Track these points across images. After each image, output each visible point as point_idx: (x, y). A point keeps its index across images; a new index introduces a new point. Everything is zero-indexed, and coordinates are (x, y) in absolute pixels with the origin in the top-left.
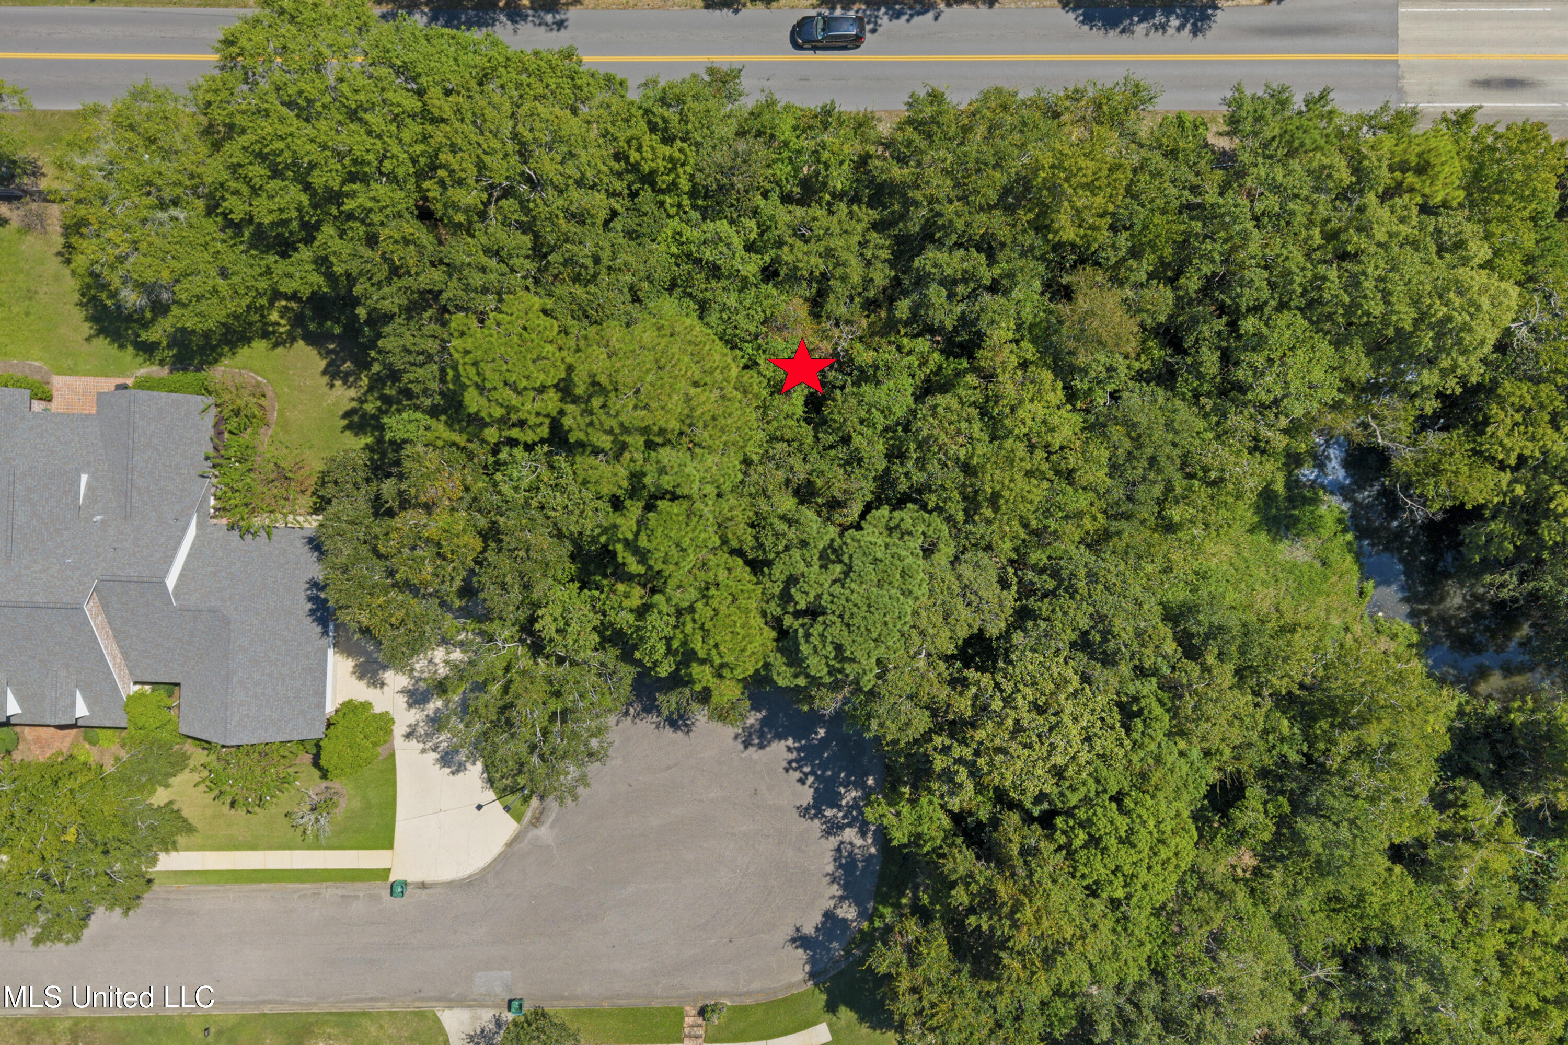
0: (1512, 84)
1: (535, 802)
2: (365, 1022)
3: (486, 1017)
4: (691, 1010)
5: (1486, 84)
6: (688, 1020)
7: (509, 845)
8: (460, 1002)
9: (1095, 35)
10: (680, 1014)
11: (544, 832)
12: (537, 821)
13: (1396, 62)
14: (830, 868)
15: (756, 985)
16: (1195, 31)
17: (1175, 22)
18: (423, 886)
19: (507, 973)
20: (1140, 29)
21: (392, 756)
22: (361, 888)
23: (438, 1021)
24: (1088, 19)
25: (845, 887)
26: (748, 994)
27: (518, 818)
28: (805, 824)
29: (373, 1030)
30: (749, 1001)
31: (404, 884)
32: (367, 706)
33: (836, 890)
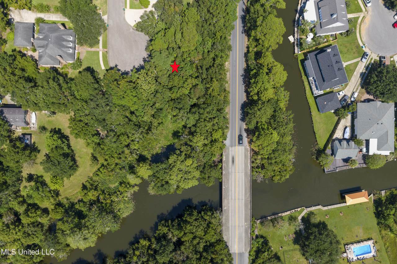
0: (233, 162)
1: (136, 29)
2: (106, 5)
3: (106, 21)
4: (107, 50)
5: (233, 158)
6: (105, 50)
7: (130, 25)
8: (108, 18)
9: (240, 106)
10: (106, 49)
11: (132, 30)
12: (133, 29)
13: (236, 146)
14: (127, 70)
15: (110, 59)
16: (240, 119)
17: (242, 116)
18: (124, 13)
19: (112, 24)
20: (241, 112)
21: (142, 8)
22: (124, 4)
23: (106, 15)
24: (242, 105)
25: (124, 73)
26: (109, 59)
27: (134, 26)
28: (132, 67)
29: (104, 6)
30: (108, 58)
31: (124, 10)
32: (149, 4)
33: (123, 71)
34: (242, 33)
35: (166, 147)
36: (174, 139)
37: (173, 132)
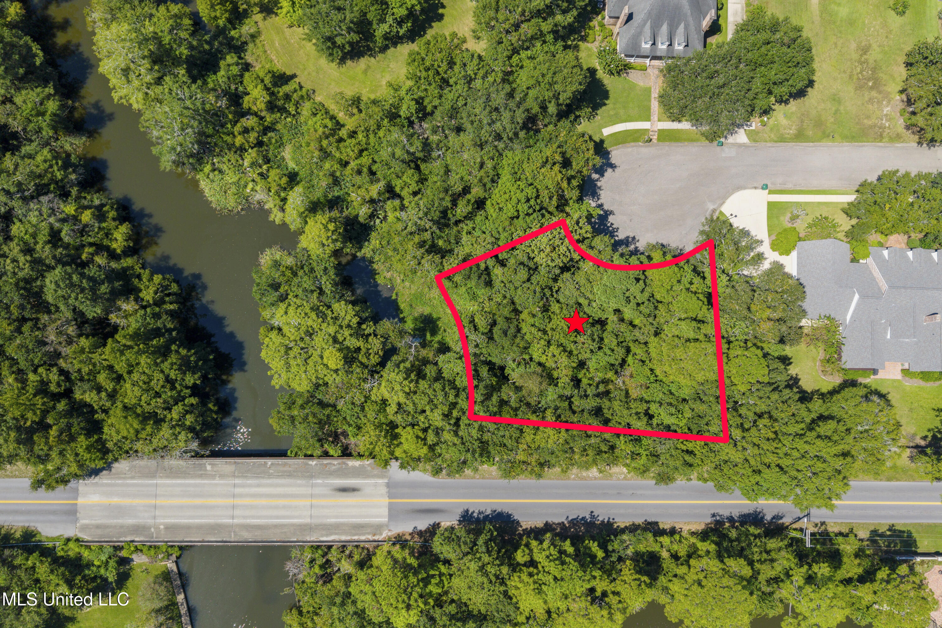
0: (344, 490)
1: (715, 218)
2: (775, 139)
3: (731, 139)
4: (654, 141)
5: (354, 490)
6: (655, 137)
7: (724, 202)
8: (740, 146)
9: (506, 510)
10: (659, 139)
11: (711, 207)
12: (714, 211)
13: (390, 497)
14: (601, 192)
15: (630, 150)
16: (467, 511)
17: (475, 515)
18: (755, 188)
19: (723, 155)
20: (489, 512)
21: (770, 236)
22: (779, 187)
23: (749, 139)
24: (509, 516)
25: (596, 185)
26: (633, 147)
27: (721, 213)
28: (611, 208)
29: (772, 136)
30: (633, 144)
31: (762, 188)
32: (781, 254)
33: (599, 184)
34: (714, 515)
35: (394, 297)
36: (416, 319)
37: (435, 316)
